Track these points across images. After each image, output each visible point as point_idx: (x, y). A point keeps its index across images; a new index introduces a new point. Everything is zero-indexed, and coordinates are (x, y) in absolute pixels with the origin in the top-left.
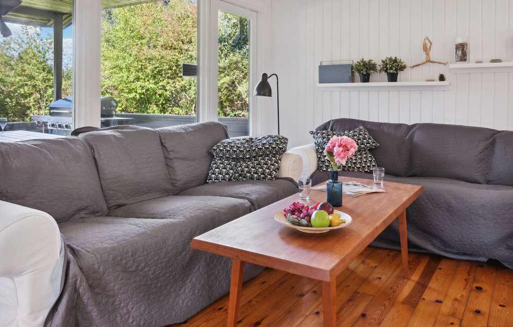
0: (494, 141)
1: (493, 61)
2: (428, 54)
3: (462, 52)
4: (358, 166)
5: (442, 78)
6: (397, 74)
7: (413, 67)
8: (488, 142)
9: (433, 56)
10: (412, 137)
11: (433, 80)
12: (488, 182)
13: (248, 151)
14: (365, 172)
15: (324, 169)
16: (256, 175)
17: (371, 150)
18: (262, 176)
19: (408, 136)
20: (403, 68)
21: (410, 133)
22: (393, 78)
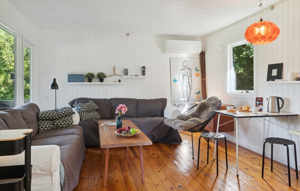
0: (138, 102)
1: (136, 76)
2: (114, 72)
3: (126, 72)
4: (95, 117)
5: (120, 81)
6: (103, 79)
7: (109, 76)
8: (137, 103)
9: (117, 73)
10: (111, 104)
11: (117, 82)
12: (138, 117)
13: (58, 115)
14: (97, 119)
15: (84, 120)
16: (64, 126)
17: (97, 110)
18: (67, 125)
19: (110, 103)
20: (105, 77)
21: (110, 102)
22: (102, 80)
